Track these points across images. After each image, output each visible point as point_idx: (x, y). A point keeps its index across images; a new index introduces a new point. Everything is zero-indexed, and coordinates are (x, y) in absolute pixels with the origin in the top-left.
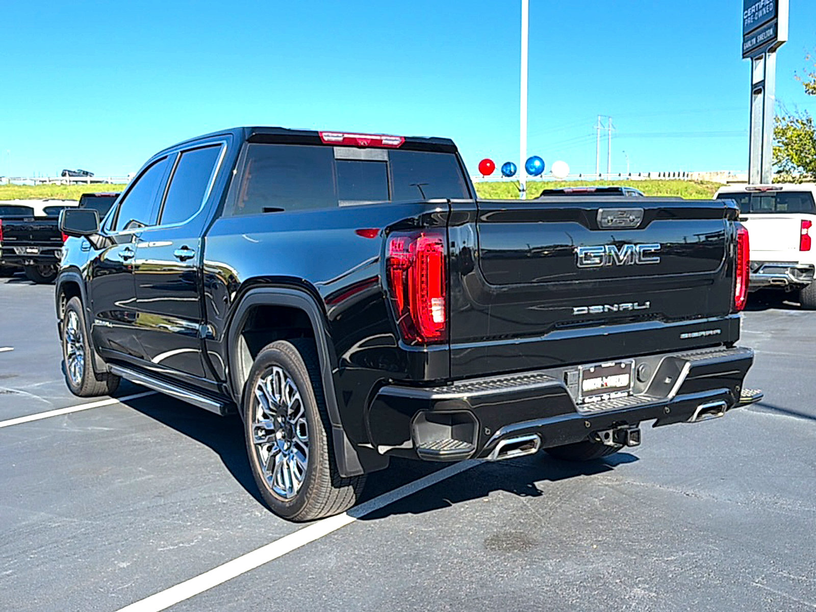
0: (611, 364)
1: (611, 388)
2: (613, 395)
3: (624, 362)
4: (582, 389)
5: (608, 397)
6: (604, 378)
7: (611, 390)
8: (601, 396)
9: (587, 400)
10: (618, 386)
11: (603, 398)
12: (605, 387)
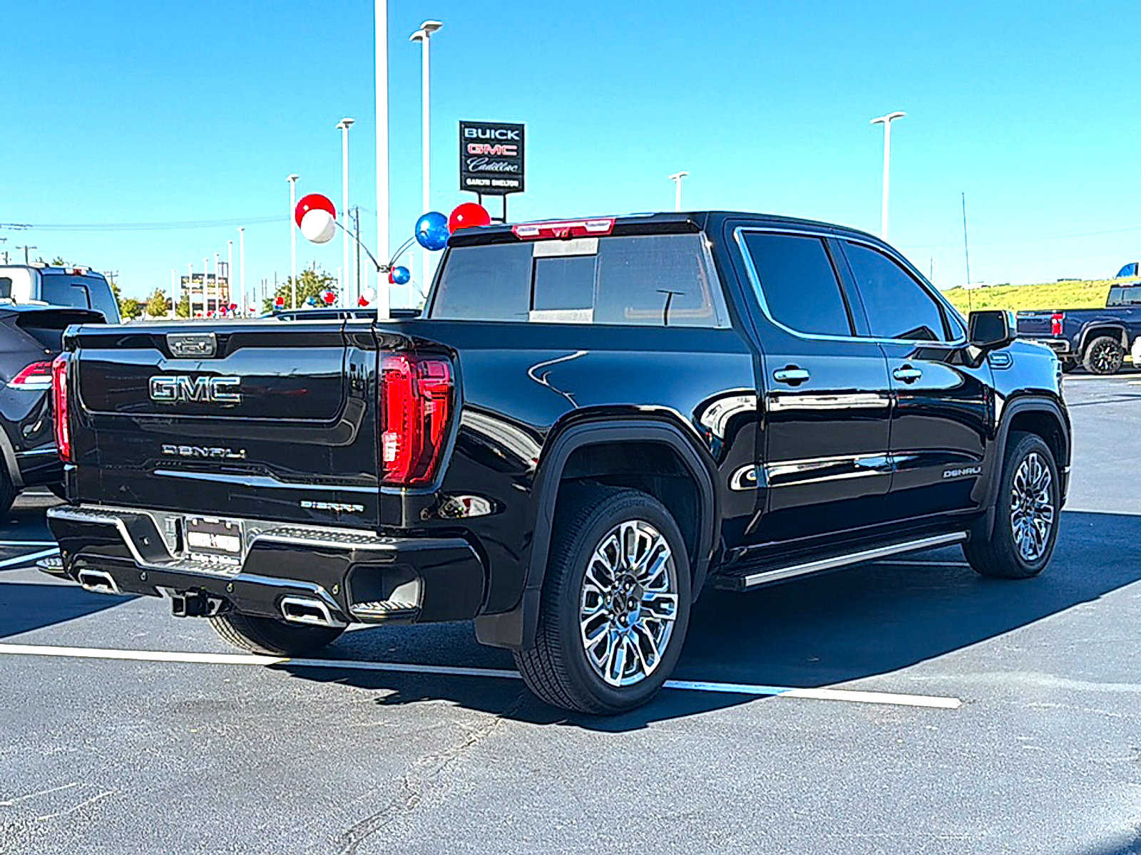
0: (215, 519)
1: (220, 550)
2: (222, 559)
3: (230, 521)
4: (188, 544)
5: (217, 560)
6: (212, 535)
7: (221, 552)
8: (209, 557)
9: (194, 556)
10: (228, 549)
11: (211, 559)
12: (214, 547)
